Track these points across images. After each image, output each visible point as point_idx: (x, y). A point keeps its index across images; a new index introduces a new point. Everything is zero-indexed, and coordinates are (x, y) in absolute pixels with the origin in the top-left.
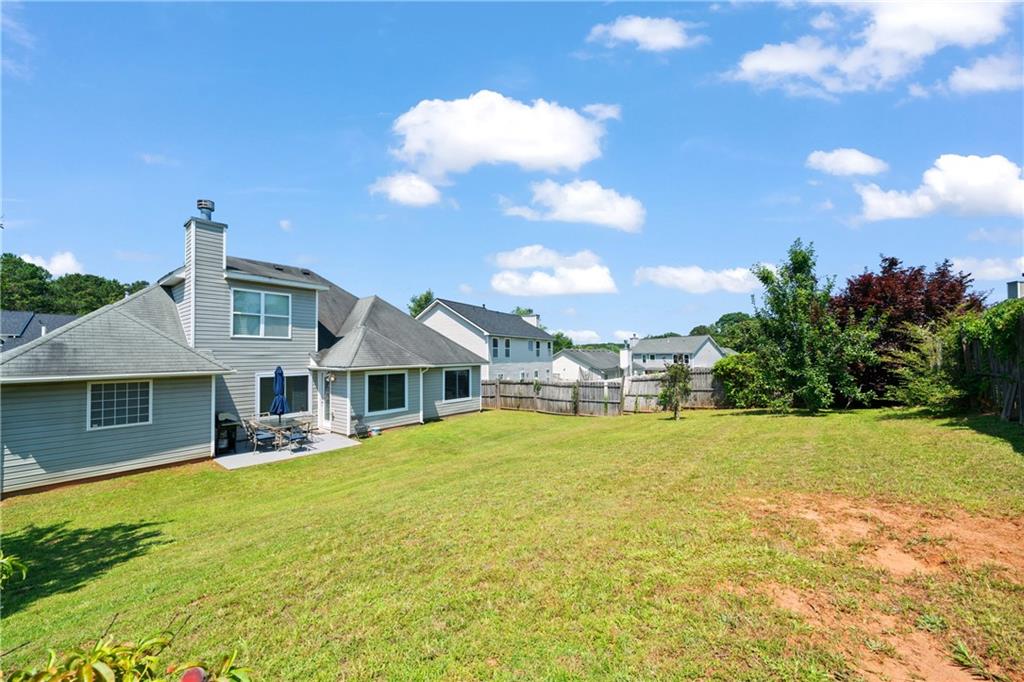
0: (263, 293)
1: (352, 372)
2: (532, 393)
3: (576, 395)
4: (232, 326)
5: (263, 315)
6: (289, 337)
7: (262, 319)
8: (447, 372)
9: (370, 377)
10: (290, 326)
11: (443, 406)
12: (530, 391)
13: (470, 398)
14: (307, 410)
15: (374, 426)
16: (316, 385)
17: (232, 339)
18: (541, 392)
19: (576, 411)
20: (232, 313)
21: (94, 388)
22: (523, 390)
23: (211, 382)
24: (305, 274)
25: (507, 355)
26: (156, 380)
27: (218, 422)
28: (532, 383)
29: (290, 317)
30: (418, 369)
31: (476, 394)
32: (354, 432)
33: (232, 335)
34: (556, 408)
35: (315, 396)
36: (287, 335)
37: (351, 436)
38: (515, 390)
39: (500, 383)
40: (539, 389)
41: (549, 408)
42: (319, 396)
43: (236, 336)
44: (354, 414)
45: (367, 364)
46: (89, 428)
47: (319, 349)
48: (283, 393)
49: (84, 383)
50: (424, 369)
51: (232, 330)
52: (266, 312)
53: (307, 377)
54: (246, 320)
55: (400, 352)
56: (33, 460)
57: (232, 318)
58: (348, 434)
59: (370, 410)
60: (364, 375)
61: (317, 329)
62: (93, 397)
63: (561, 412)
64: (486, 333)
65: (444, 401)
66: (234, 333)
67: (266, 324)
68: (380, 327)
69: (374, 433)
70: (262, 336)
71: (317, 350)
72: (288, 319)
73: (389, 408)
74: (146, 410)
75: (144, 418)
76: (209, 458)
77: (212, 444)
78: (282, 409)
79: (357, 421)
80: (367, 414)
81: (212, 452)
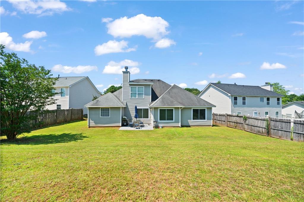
0: (137, 87)
1: (154, 108)
2: (242, 121)
3: (268, 125)
4: (130, 96)
8: (193, 110)
9: (160, 109)
10: (144, 95)
11: (191, 122)
12: (241, 120)
13: (206, 120)
14: (148, 118)
15: (160, 125)
16: (151, 111)
18: (247, 121)
19: (268, 133)
20: (130, 92)
21: (101, 109)
22: (238, 120)
23: (120, 109)
24: (158, 81)
25: (244, 103)
26: (111, 108)
27: (122, 118)
28: (242, 117)
29: (144, 92)
30: (179, 108)
31: (209, 119)
32: (154, 126)
33: (130, 98)
34: (256, 130)
36: (143, 98)
38: (234, 119)
39: (227, 116)
40: (246, 120)
41: (251, 130)
42: (152, 114)
44: (155, 121)
45: (158, 105)
46: (100, 117)
47: (152, 101)
48: (142, 113)
49: (100, 108)
50: (181, 108)
52: (138, 92)
53: (148, 109)
54: (133, 94)
55: (172, 102)
56: (93, 121)
57: (130, 94)
59: (160, 120)
60: (158, 109)
61: (151, 96)
62: (101, 111)
63: (259, 133)
64: (229, 95)
65: (192, 120)
67: (138, 95)
68: (171, 94)
69: (160, 127)
70: (137, 98)
71: (151, 101)
73: (167, 120)
74: (109, 114)
75: (109, 116)
76: (120, 127)
77: (121, 123)
78: (136, 117)
79: (155, 123)
80: (159, 121)
81: (121, 125)
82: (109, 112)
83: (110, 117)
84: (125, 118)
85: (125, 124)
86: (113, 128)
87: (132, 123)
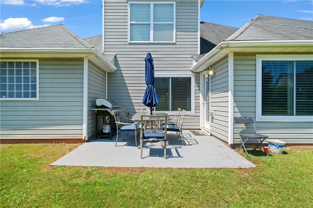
0: (152, 3)
1: (236, 54)
4: (129, 34)
5: (152, 23)
6: (174, 42)
7: (152, 26)
10: (175, 31)
14: (190, 110)
16: (199, 87)
17: (130, 44)
20: (129, 23)
23: (83, 65)
29: (174, 23)
32: (239, 141)
33: (129, 41)
35: (197, 98)
36: (172, 40)
37: (234, 146)
42: (201, 98)
43: (132, 42)
44: (239, 115)
47: (201, 52)
51: (129, 37)
52: (155, 20)
53: (189, 79)
57: (129, 27)
58: (230, 142)
59: (264, 112)
61: (199, 33)
66: (131, 40)
67: (154, 30)
70: (151, 41)
71: (199, 52)
72: (173, 24)
73: (299, 113)
74: (34, 87)
75: (34, 95)
76: (81, 141)
77: (85, 126)
78: (149, 103)
79: (243, 126)
80: (259, 117)
81: (85, 135)
82: (34, 80)
83: (37, 98)
84: (103, 106)
85: (107, 129)
86: (50, 145)
87: (132, 127)
